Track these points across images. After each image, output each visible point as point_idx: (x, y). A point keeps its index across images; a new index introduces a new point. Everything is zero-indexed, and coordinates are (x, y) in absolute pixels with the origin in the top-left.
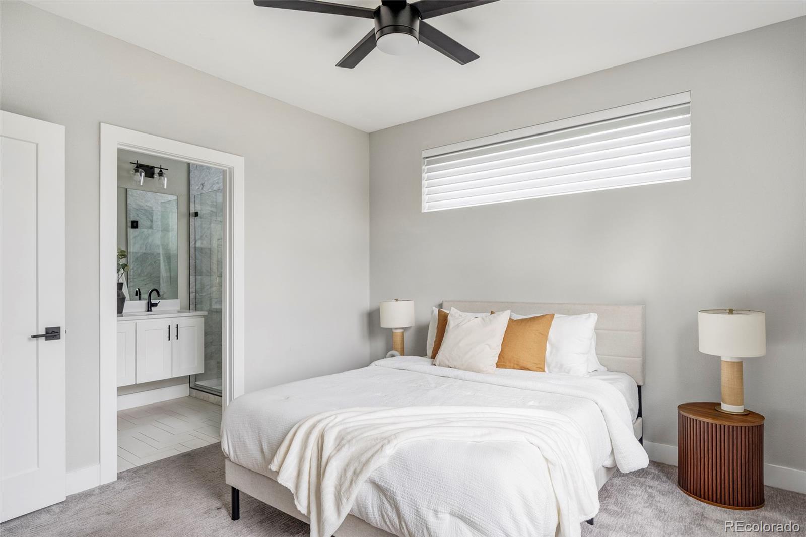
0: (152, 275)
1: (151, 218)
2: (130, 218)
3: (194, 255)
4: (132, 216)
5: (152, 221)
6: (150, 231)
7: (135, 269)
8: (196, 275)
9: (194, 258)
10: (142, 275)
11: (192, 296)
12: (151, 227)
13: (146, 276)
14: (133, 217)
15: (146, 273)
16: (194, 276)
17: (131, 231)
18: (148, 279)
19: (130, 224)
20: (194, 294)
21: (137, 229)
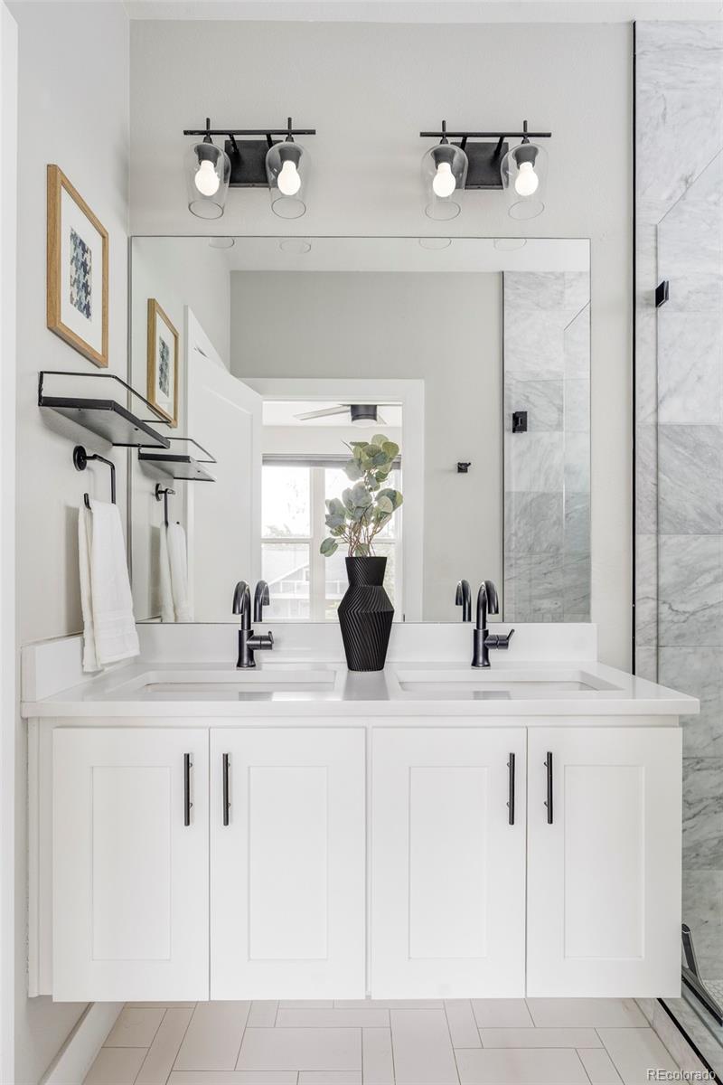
0: (562, 551)
1: (557, 402)
2: (510, 408)
3: (652, 455)
4: (513, 402)
5: (560, 410)
6: (557, 434)
7: (520, 534)
8: (658, 533)
9: (653, 466)
10: (538, 550)
11: (645, 611)
12: (559, 426)
13: (545, 552)
14: (514, 406)
15: (545, 545)
16: (653, 537)
17: (512, 439)
18: (551, 561)
19: (509, 423)
20: (653, 604)
21: (524, 433)
